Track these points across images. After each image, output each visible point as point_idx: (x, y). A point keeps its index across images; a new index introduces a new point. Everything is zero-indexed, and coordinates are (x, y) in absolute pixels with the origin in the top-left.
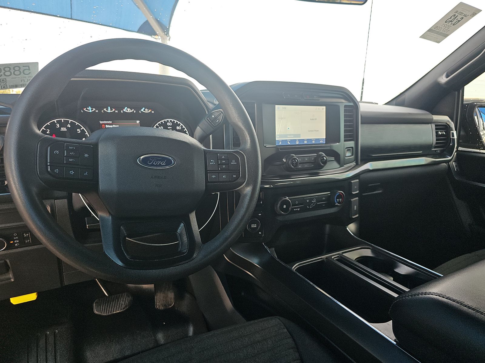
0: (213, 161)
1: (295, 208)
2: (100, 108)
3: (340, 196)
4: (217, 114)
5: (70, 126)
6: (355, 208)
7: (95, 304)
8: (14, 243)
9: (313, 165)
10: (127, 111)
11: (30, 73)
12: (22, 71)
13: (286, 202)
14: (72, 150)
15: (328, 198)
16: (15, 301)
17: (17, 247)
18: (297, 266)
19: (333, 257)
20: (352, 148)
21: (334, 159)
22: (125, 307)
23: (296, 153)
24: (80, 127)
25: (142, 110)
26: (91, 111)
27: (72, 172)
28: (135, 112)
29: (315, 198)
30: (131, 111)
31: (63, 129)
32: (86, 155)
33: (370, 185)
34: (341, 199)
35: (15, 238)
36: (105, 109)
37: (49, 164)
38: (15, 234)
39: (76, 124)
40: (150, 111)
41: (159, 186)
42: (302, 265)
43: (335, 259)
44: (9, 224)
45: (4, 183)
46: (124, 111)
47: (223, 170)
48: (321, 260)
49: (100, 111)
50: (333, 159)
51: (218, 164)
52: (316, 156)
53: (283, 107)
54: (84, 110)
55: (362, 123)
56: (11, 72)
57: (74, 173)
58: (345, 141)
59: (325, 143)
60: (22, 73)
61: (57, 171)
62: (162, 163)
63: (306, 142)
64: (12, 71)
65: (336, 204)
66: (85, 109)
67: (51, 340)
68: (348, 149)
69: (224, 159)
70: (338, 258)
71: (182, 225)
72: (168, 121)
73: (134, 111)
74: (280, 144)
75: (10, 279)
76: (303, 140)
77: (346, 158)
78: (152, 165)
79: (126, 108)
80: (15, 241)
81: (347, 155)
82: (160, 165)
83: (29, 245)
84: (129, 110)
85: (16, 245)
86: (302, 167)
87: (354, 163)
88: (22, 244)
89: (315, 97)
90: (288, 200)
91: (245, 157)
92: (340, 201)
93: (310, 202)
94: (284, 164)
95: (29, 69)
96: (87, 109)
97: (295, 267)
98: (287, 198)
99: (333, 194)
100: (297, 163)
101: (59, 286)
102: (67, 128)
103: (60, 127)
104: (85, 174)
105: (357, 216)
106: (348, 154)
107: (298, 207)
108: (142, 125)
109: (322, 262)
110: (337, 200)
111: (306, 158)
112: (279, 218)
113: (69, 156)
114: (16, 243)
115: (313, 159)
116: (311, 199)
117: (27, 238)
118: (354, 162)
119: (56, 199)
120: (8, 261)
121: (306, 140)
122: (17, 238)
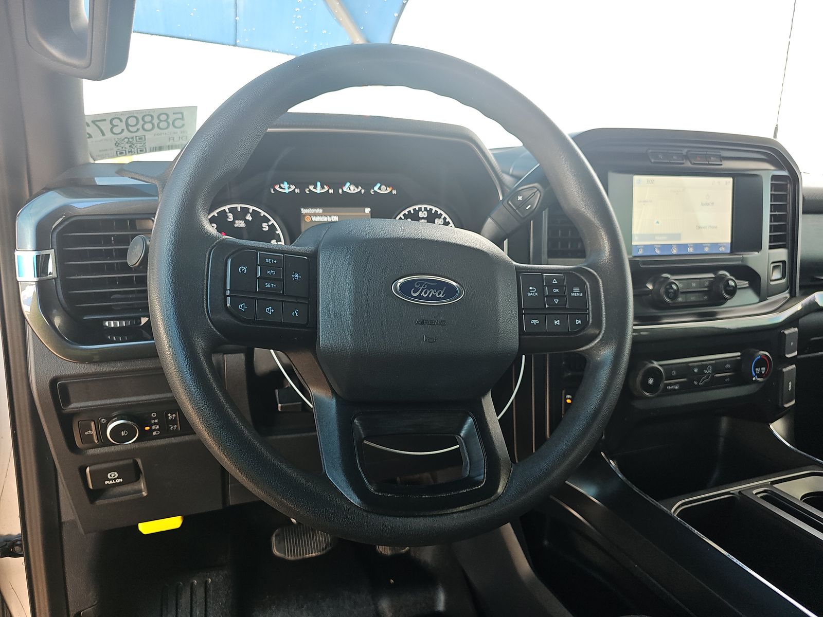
0: (532, 290)
1: (671, 384)
2: (302, 185)
3: (762, 362)
4: (527, 194)
5: (250, 219)
6: (790, 386)
7: (276, 536)
8: (151, 431)
9: (705, 297)
10: (350, 189)
11: (183, 125)
12: (171, 123)
13: (654, 372)
14: (271, 266)
15: (736, 365)
16: (146, 528)
17: (157, 438)
18: (679, 507)
19: (755, 492)
20: (784, 262)
21: (748, 285)
22: (326, 547)
23: (674, 271)
24: (268, 220)
25: (376, 188)
26: (287, 191)
27: (270, 310)
28: (363, 191)
29: (710, 364)
30: (357, 190)
31: (240, 224)
32: (296, 276)
33: (813, 339)
34: (764, 369)
35: (153, 421)
36: (311, 187)
37: (228, 293)
38: (154, 415)
39: (262, 215)
40: (389, 190)
41: (432, 341)
42: (690, 505)
43: (759, 496)
44: (144, 397)
45: (139, 321)
46: (345, 189)
47: (553, 309)
48: (727, 496)
49: (302, 191)
50: (745, 284)
51: (544, 295)
52: (712, 280)
53: (648, 180)
54: (275, 190)
55: (804, 213)
56: (153, 124)
57: (273, 311)
58: (771, 248)
59: (729, 251)
60: (171, 126)
61: (242, 307)
62: (437, 294)
63: (691, 250)
64: (156, 121)
65: (754, 379)
66: (277, 187)
67: (200, 593)
68: (776, 265)
69: (556, 286)
70: (765, 494)
71: (470, 420)
72: (420, 209)
73: (361, 190)
74: (641, 252)
75: (141, 491)
76: (686, 246)
77: (772, 283)
78: (420, 297)
79: (348, 184)
80: (154, 427)
81: (773, 278)
82: (434, 298)
83: (175, 434)
84: (352, 187)
85: (154, 433)
86: (684, 301)
87: (786, 294)
88: (165, 432)
89: (712, 158)
90: (659, 367)
91: (601, 282)
92: (763, 372)
93: (701, 372)
94: (648, 294)
95: (182, 119)
96: (280, 187)
97: (676, 508)
98: (656, 364)
99: (747, 357)
100: (676, 293)
101: (219, 506)
102: (246, 221)
103: (235, 218)
104: (293, 314)
105: (793, 402)
106: (777, 275)
107: (676, 383)
108: (374, 215)
109: (731, 500)
110: (757, 369)
111: (694, 282)
112: (639, 404)
113: (264, 278)
114: (155, 430)
115: (706, 285)
116: (703, 367)
117: (174, 422)
118: (787, 292)
119: (226, 354)
120: (139, 461)
121: (692, 245)
122: (156, 421)
